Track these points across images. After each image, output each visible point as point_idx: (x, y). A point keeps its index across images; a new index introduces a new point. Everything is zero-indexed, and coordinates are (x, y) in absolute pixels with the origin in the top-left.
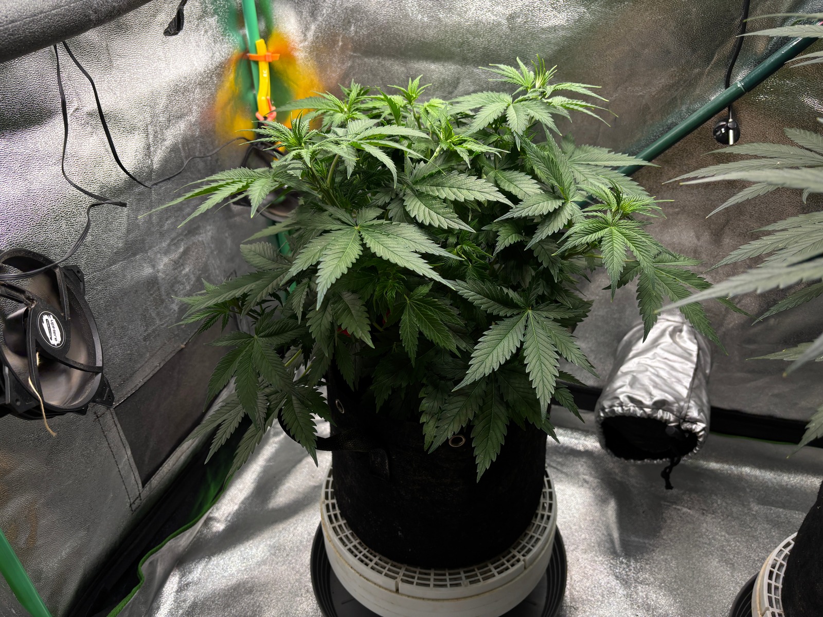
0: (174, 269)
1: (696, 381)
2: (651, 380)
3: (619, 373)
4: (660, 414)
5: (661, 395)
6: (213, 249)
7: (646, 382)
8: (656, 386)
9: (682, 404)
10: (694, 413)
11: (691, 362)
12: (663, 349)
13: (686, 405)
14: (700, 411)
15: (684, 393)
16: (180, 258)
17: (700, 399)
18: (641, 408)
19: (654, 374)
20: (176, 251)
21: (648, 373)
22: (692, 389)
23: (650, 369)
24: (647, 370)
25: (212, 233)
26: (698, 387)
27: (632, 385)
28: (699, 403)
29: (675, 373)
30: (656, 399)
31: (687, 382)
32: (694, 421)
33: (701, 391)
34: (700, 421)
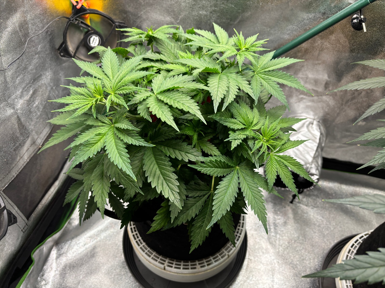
0: (28, 106)
1: (317, 153)
6: (52, 86)
9: (308, 165)
10: (313, 171)
11: (316, 142)
12: (302, 135)
13: (310, 166)
14: (317, 169)
15: (310, 159)
16: (31, 98)
17: (317, 163)
20: (28, 94)
22: (314, 158)
25: (51, 77)
26: (317, 156)
28: (317, 165)
29: (306, 148)
31: (312, 154)
32: (313, 175)
33: (318, 158)
34: (316, 175)
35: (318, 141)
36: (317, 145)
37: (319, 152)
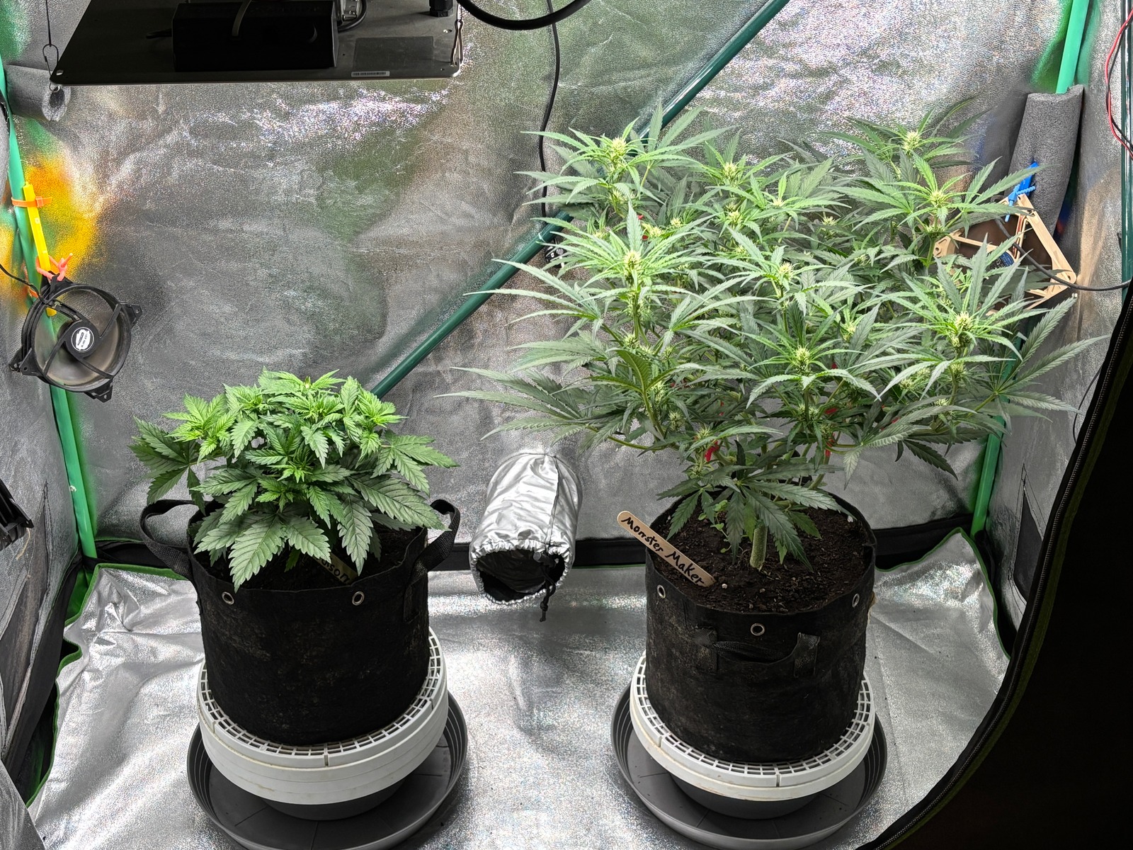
1: (558, 508)
2: (515, 513)
3: (486, 513)
4: (527, 544)
5: (526, 526)
7: (512, 517)
8: (520, 518)
9: (545, 530)
10: (557, 537)
11: (552, 490)
12: (524, 483)
13: (550, 531)
14: (564, 533)
15: (547, 519)
17: (564, 525)
18: (509, 541)
19: (519, 508)
21: (512, 508)
22: (553, 516)
23: (514, 503)
24: (512, 505)
26: (561, 512)
27: (498, 521)
28: (562, 527)
29: (537, 504)
30: (520, 531)
31: (549, 508)
32: (558, 545)
33: (564, 517)
34: (564, 543)
35: (555, 487)
36: (555, 494)
37: (562, 506)
